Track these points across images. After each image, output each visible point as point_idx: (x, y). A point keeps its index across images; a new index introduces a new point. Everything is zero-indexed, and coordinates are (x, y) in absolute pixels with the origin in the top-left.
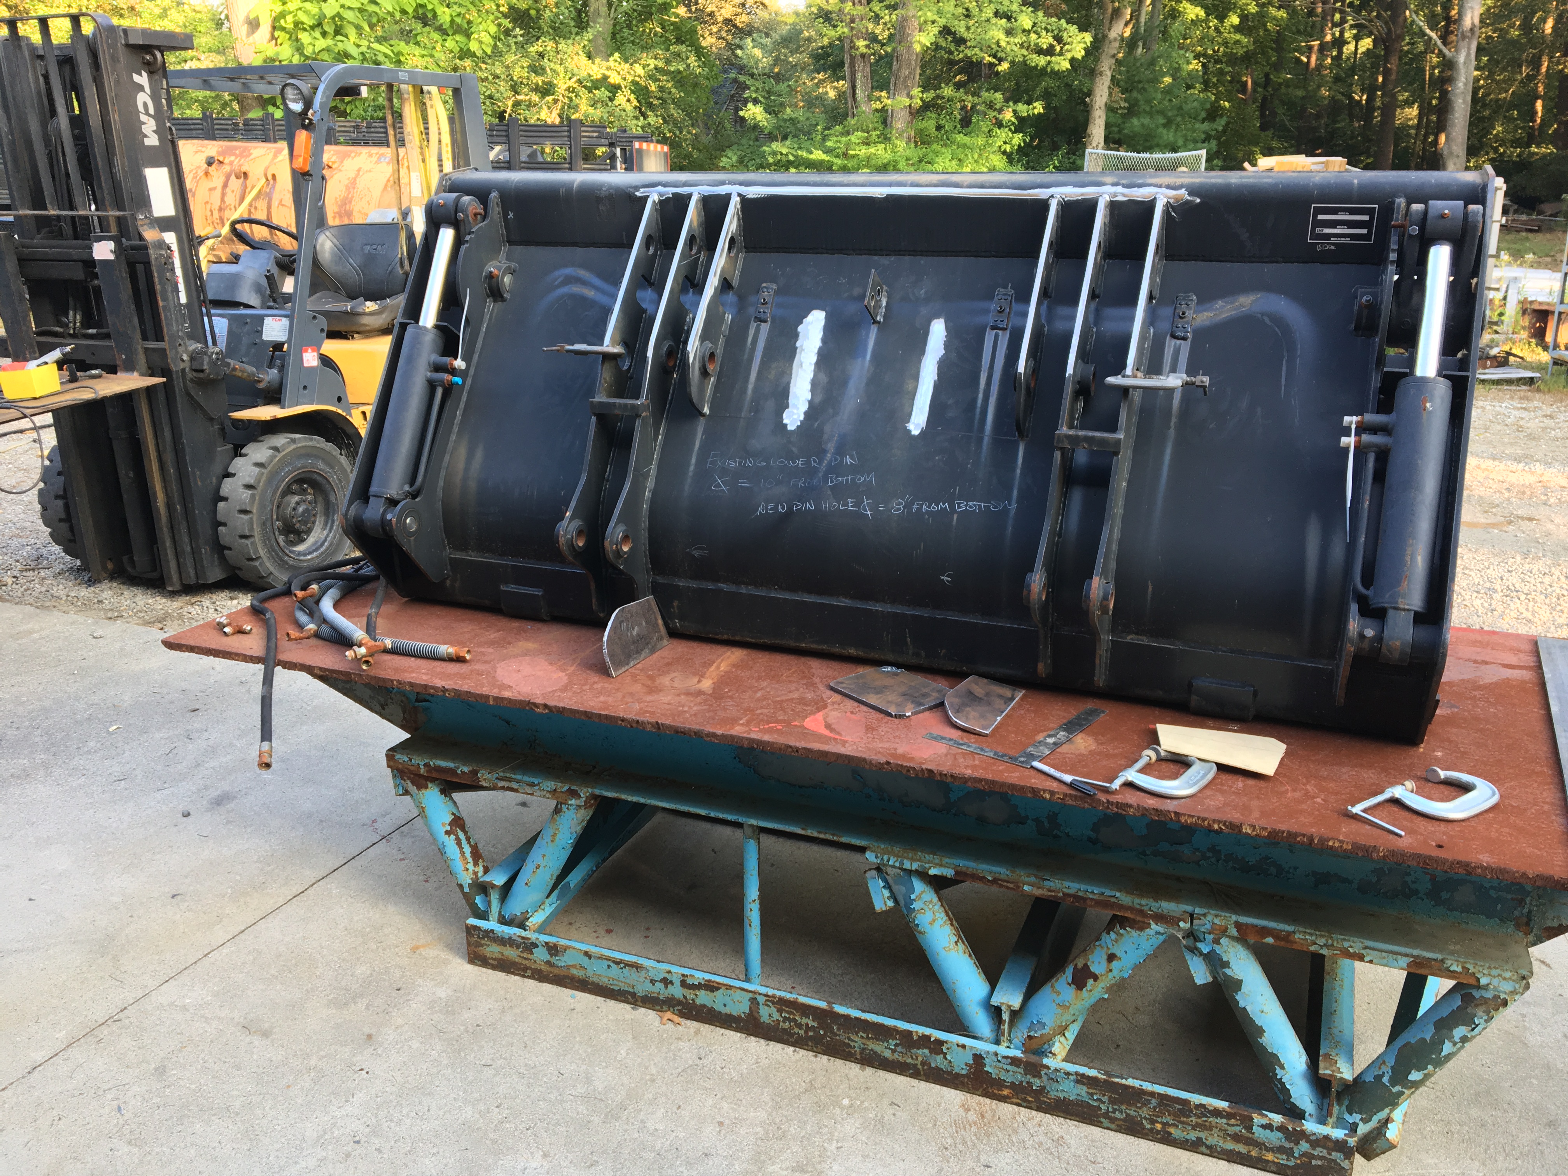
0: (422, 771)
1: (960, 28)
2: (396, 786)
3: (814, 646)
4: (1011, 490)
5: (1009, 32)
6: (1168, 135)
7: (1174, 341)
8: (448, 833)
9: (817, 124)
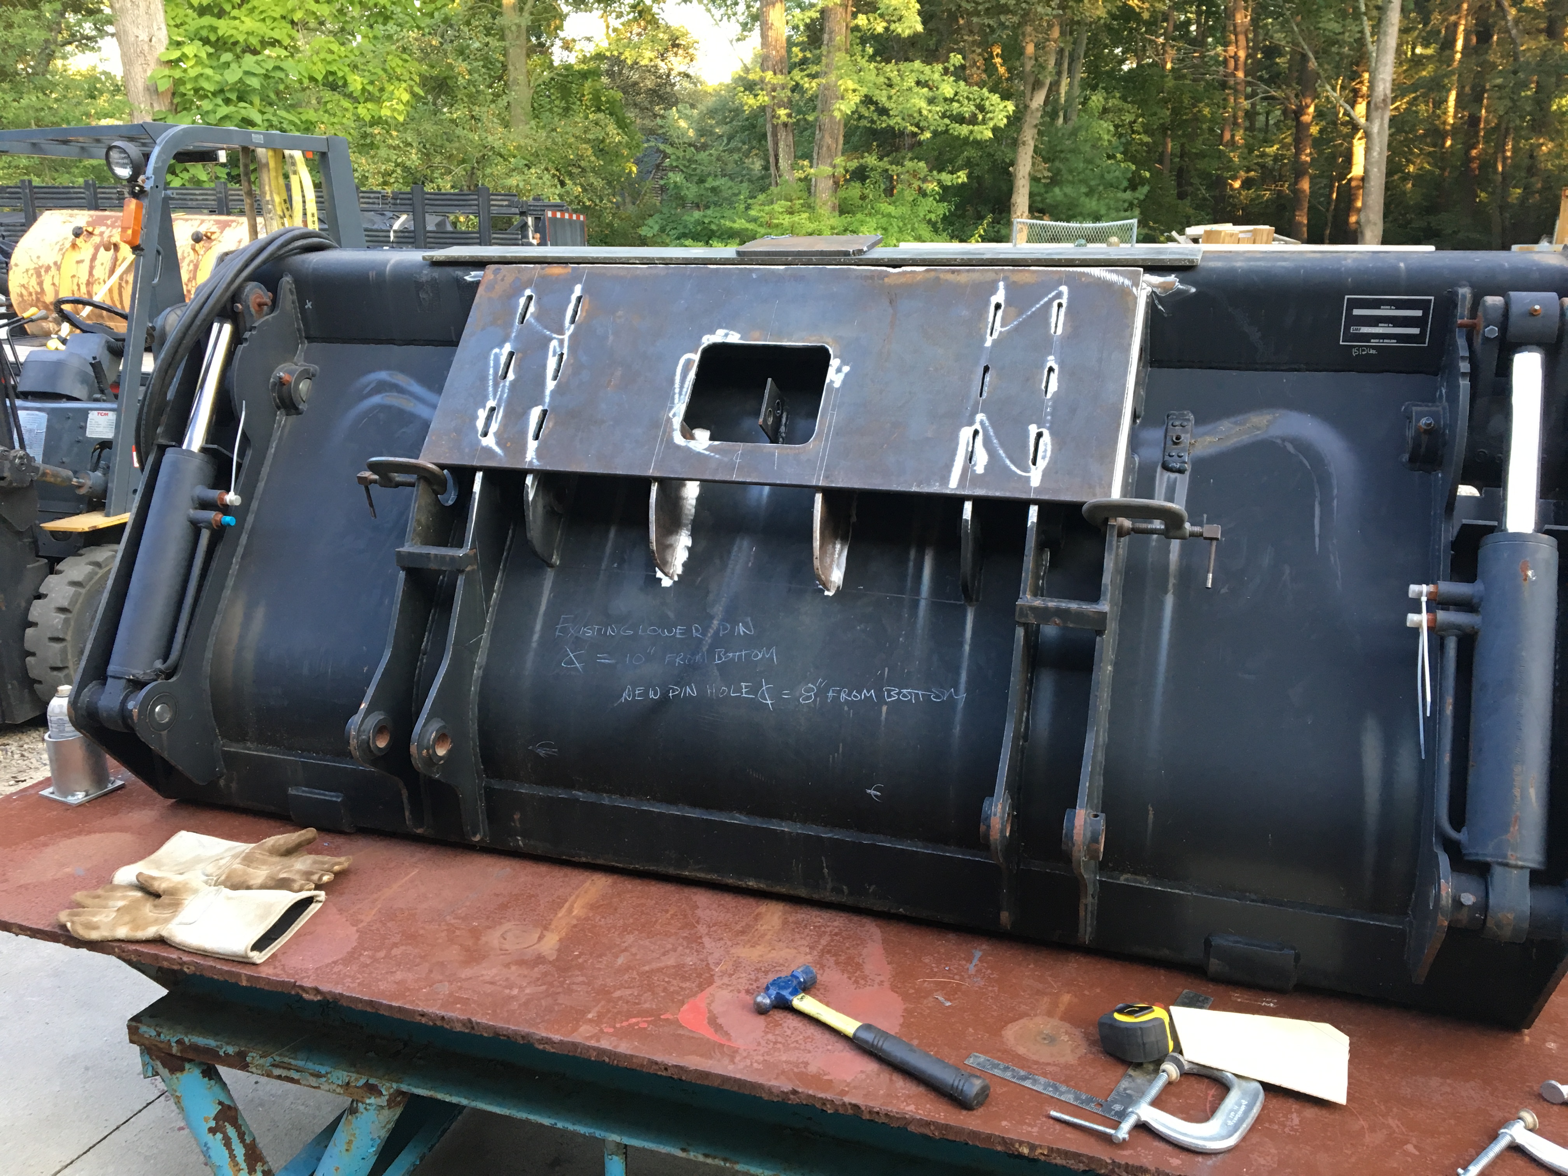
0: (175, 1050)
1: (882, 97)
2: (144, 1065)
3: (702, 875)
4: (958, 674)
5: (931, 101)
6: (1091, 204)
7: (1167, 474)
8: (213, 1131)
9: (740, 193)
